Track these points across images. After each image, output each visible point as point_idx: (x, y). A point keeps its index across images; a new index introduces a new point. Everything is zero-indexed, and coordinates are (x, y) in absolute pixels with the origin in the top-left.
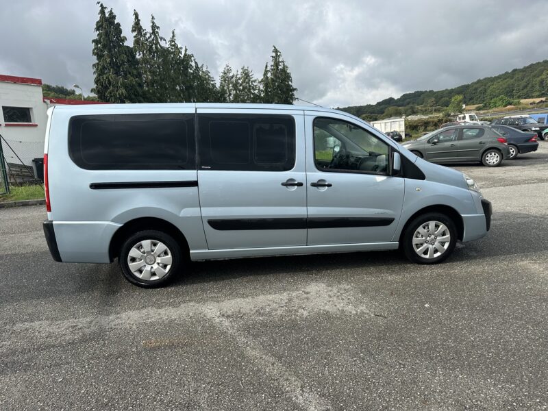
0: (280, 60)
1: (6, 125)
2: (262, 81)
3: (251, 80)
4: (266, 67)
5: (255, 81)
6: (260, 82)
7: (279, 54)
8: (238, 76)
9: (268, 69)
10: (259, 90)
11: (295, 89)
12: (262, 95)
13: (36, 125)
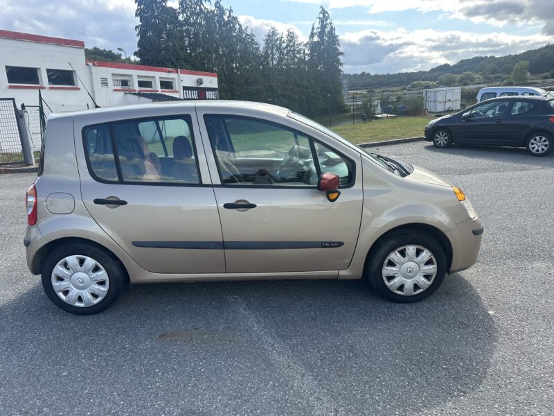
0: (328, 22)
1: (51, 88)
2: (308, 44)
3: (296, 43)
4: (313, 28)
5: (299, 44)
6: (305, 45)
7: (326, 15)
8: (283, 39)
9: (315, 31)
10: (304, 53)
12: (307, 59)
13: (79, 89)
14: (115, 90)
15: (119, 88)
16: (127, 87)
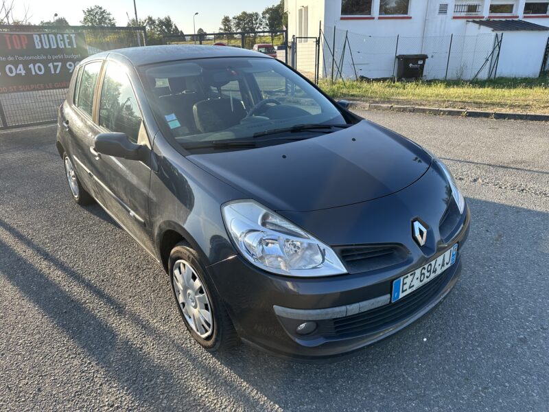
1: (380, 18)
13: (410, 18)
14: (454, 18)
15: (463, 14)
16: (474, 13)
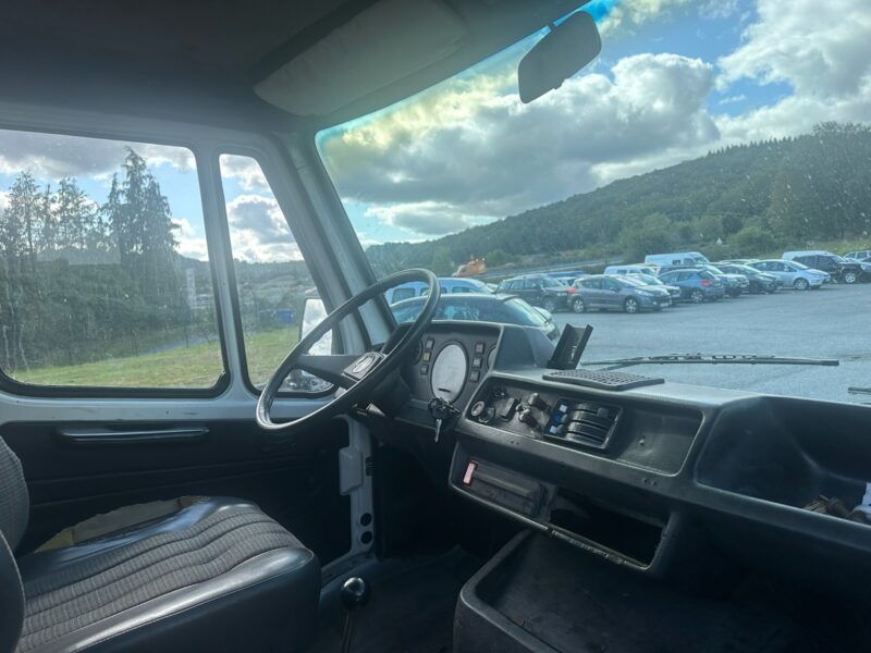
0: (144, 173)
2: (106, 206)
3: (81, 205)
4: (115, 183)
5: (88, 207)
6: (102, 210)
7: (140, 163)
8: (50, 197)
9: (120, 187)
10: (100, 222)
11: (176, 226)
12: (107, 233)
